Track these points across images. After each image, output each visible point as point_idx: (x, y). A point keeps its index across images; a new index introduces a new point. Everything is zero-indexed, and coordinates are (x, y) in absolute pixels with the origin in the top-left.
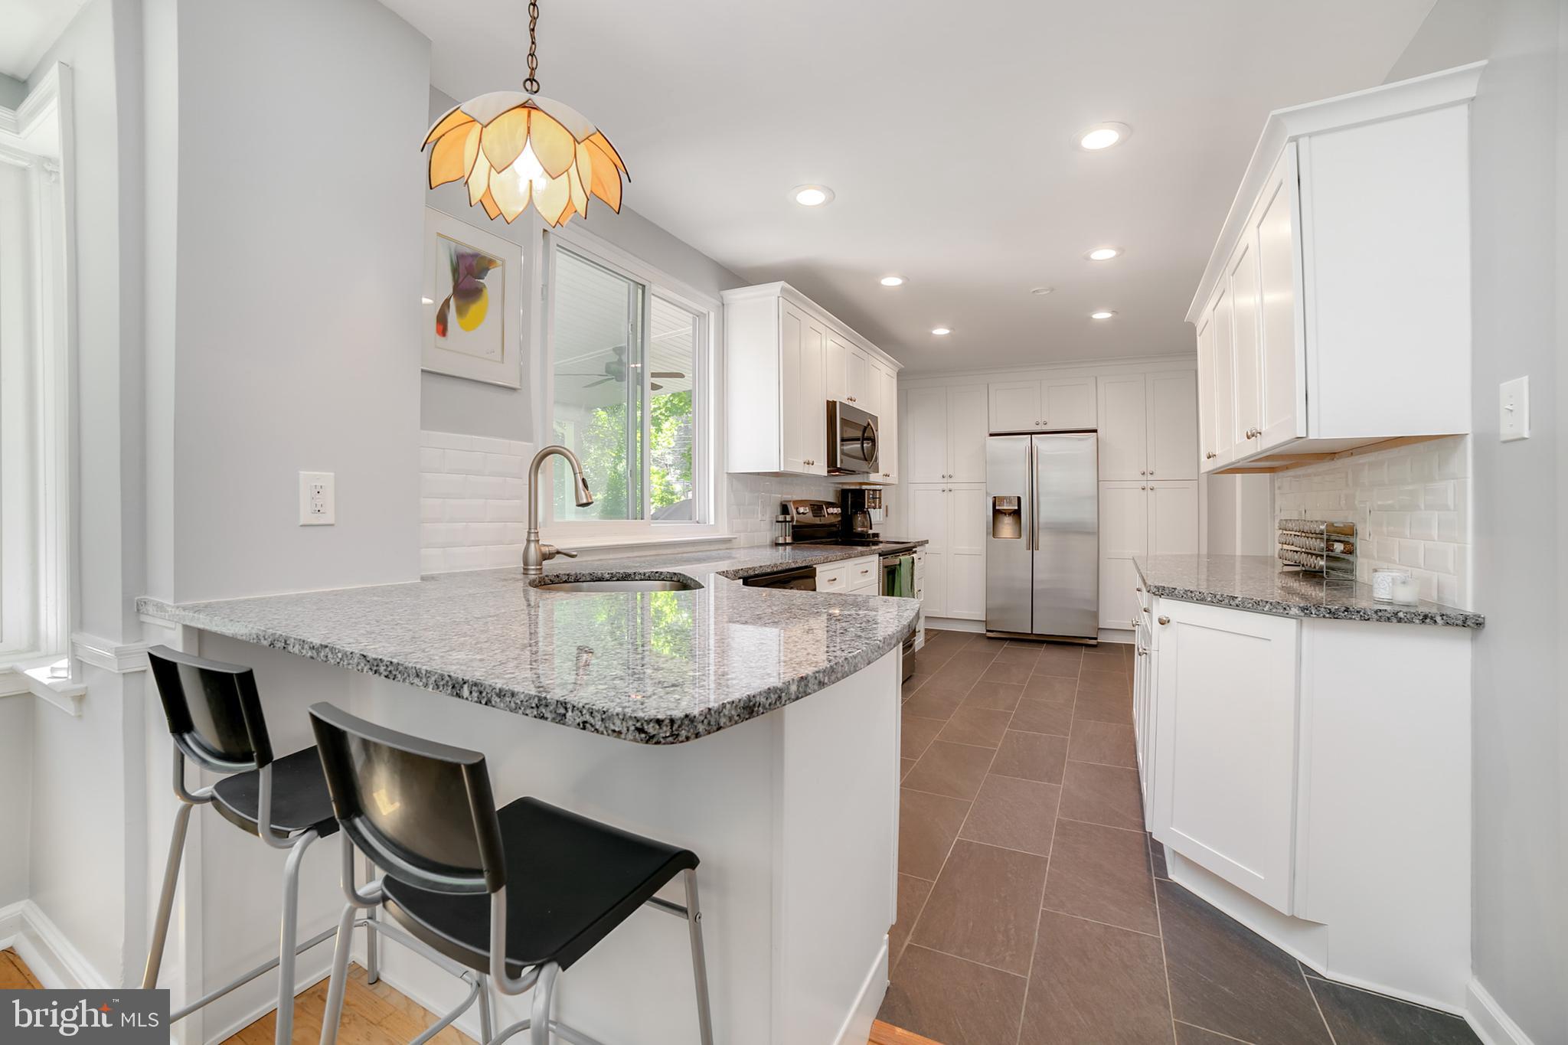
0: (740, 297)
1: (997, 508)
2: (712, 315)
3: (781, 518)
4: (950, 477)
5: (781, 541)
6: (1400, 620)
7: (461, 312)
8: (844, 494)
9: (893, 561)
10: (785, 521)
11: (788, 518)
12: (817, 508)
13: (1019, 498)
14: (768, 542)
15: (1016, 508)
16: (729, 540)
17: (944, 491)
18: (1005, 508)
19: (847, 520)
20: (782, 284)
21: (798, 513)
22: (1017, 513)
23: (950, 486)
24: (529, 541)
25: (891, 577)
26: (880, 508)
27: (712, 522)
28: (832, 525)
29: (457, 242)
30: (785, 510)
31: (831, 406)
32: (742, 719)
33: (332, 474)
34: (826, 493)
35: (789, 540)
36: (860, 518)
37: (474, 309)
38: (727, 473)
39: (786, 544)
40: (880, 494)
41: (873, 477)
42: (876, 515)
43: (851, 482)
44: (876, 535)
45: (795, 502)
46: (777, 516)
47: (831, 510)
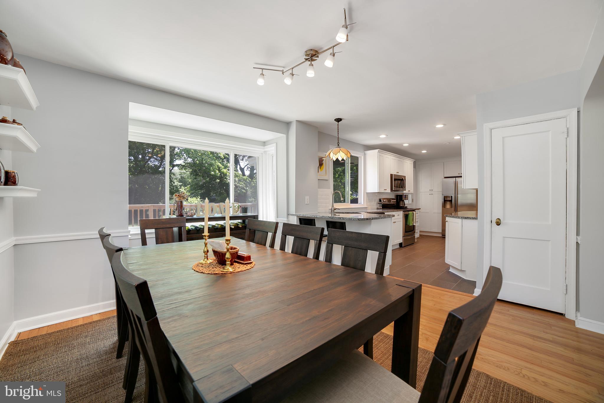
0: (370, 153)
1: (445, 199)
2: (362, 157)
3: (379, 203)
4: (432, 190)
5: (379, 208)
6: (475, 219)
7: (320, 168)
8: (397, 196)
9: (407, 213)
10: (380, 203)
11: (381, 203)
12: (389, 200)
13: (452, 196)
14: (376, 208)
15: (451, 199)
16: (367, 208)
17: (430, 194)
18: (448, 199)
19: (398, 203)
20: (378, 150)
21: (383, 201)
22: (451, 201)
23: (432, 193)
24: (332, 207)
25: (406, 217)
26: (407, 200)
27: (363, 203)
28: (394, 204)
29: (320, 156)
30: (380, 201)
31: (391, 175)
32: (367, 220)
33: (309, 197)
34: (392, 196)
35: (381, 208)
36: (401, 203)
37: (322, 167)
38: (366, 193)
39: (380, 209)
40: (407, 196)
41: (404, 192)
42: (406, 202)
43: (399, 193)
44: (407, 207)
45: (383, 199)
46: (378, 202)
47: (392, 201)
